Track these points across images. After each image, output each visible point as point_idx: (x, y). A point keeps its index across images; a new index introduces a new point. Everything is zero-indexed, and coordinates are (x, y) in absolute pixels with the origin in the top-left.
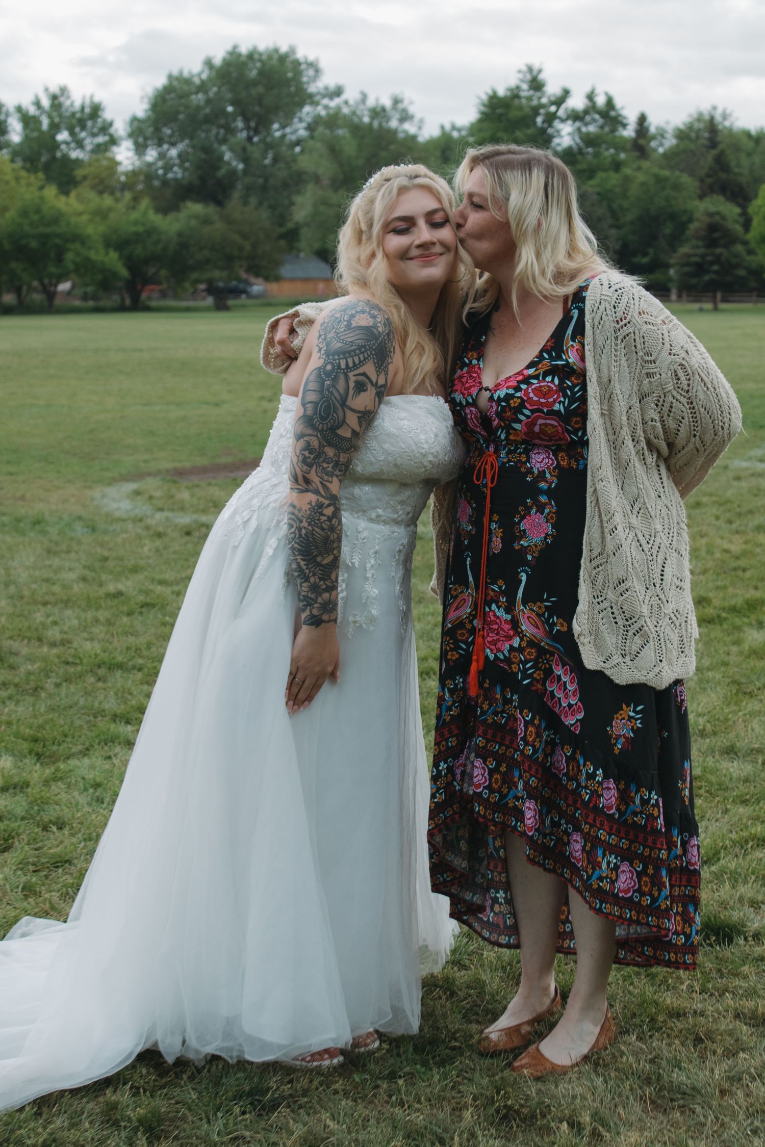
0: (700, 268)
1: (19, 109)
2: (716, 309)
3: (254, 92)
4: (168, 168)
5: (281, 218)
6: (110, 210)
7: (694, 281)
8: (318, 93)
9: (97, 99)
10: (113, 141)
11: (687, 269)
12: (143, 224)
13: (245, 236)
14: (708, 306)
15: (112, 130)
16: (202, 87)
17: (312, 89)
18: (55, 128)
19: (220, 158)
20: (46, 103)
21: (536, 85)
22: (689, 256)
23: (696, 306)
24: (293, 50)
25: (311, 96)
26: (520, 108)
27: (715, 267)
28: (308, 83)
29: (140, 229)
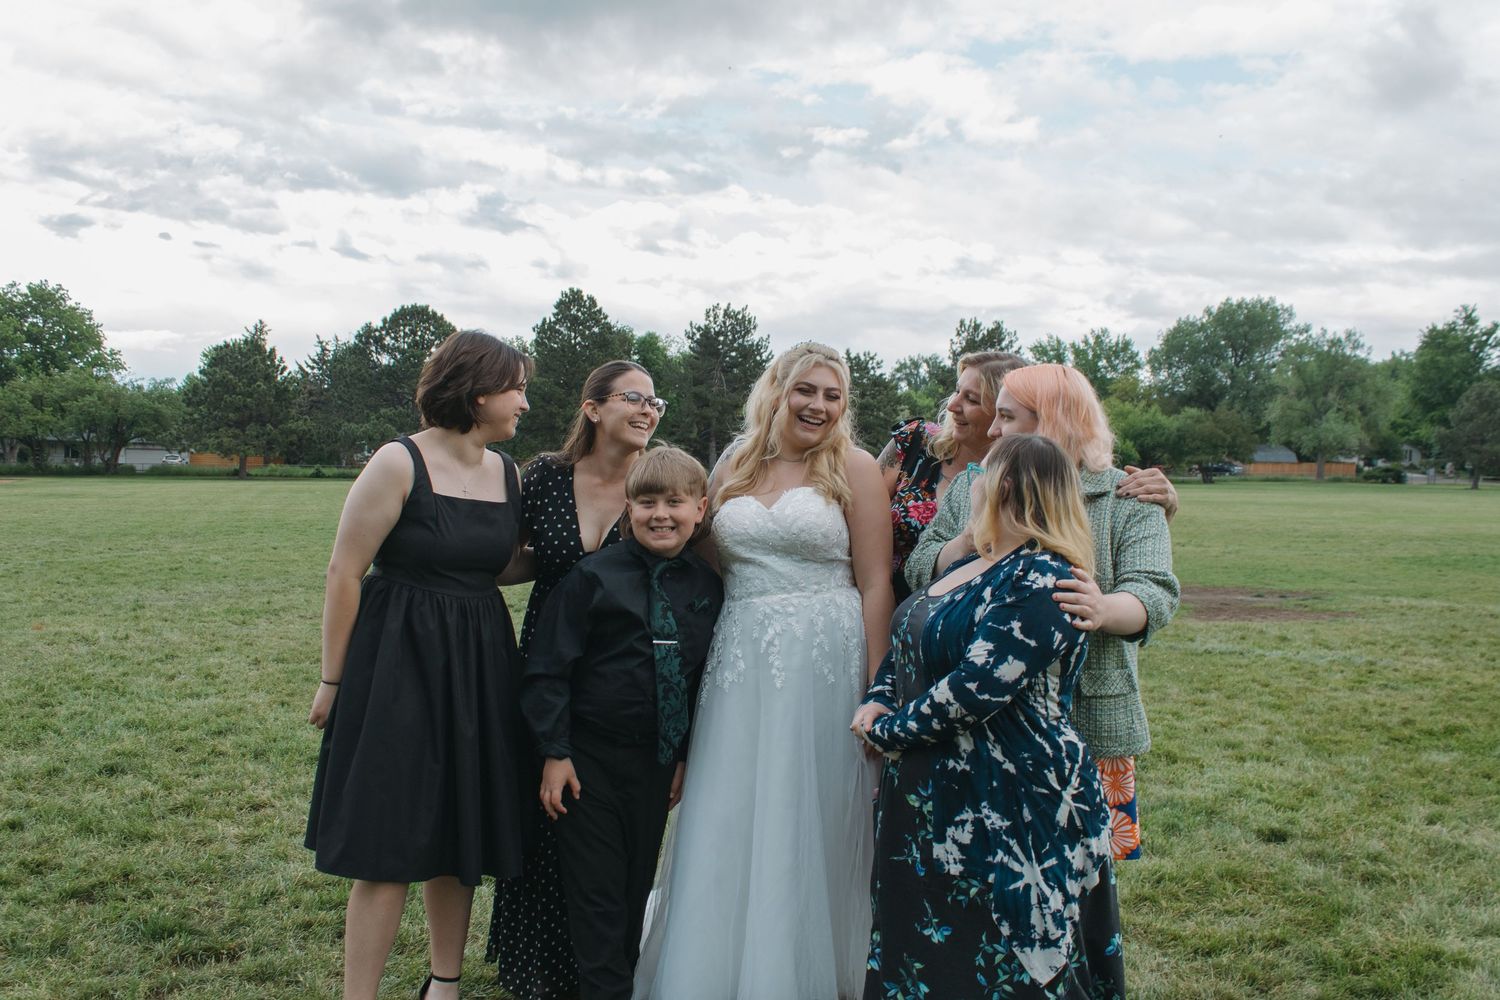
1: (1073, 345)
3: (1241, 330)
4: (1175, 382)
5: (1258, 420)
6: (1129, 412)
8: (1291, 330)
9: (1127, 338)
10: (1138, 366)
12: (1153, 423)
13: (1227, 431)
15: (1138, 359)
16: (1203, 328)
17: (1286, 327)
18: (1097, 357)
19: (1214, 376)
20: (1092, 341)
21: (1470, 320)
24: (1272, 300)
25: (1285, 332)
26: (1456, 338)
28: (1283, 323)
29: (1151, 425)
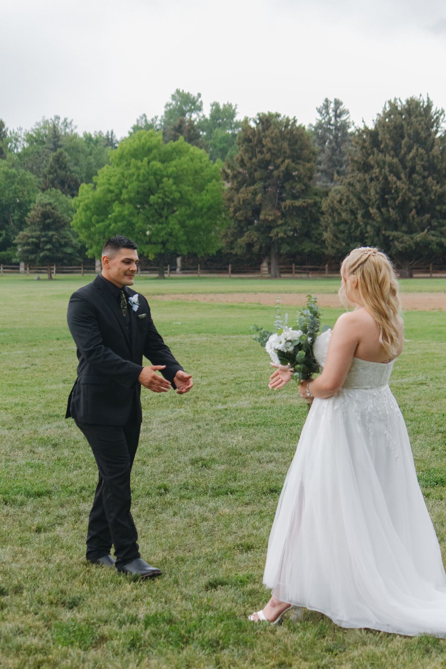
0: (36, 247)
2: (51, 278)
7: (32, 257)
11: (26, 248)
14: (46, 276)
22: (29, 238)
23: (36, 276)
27: (48, 246)
